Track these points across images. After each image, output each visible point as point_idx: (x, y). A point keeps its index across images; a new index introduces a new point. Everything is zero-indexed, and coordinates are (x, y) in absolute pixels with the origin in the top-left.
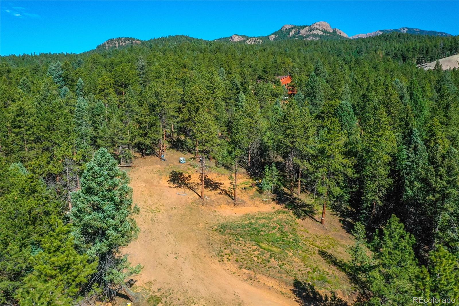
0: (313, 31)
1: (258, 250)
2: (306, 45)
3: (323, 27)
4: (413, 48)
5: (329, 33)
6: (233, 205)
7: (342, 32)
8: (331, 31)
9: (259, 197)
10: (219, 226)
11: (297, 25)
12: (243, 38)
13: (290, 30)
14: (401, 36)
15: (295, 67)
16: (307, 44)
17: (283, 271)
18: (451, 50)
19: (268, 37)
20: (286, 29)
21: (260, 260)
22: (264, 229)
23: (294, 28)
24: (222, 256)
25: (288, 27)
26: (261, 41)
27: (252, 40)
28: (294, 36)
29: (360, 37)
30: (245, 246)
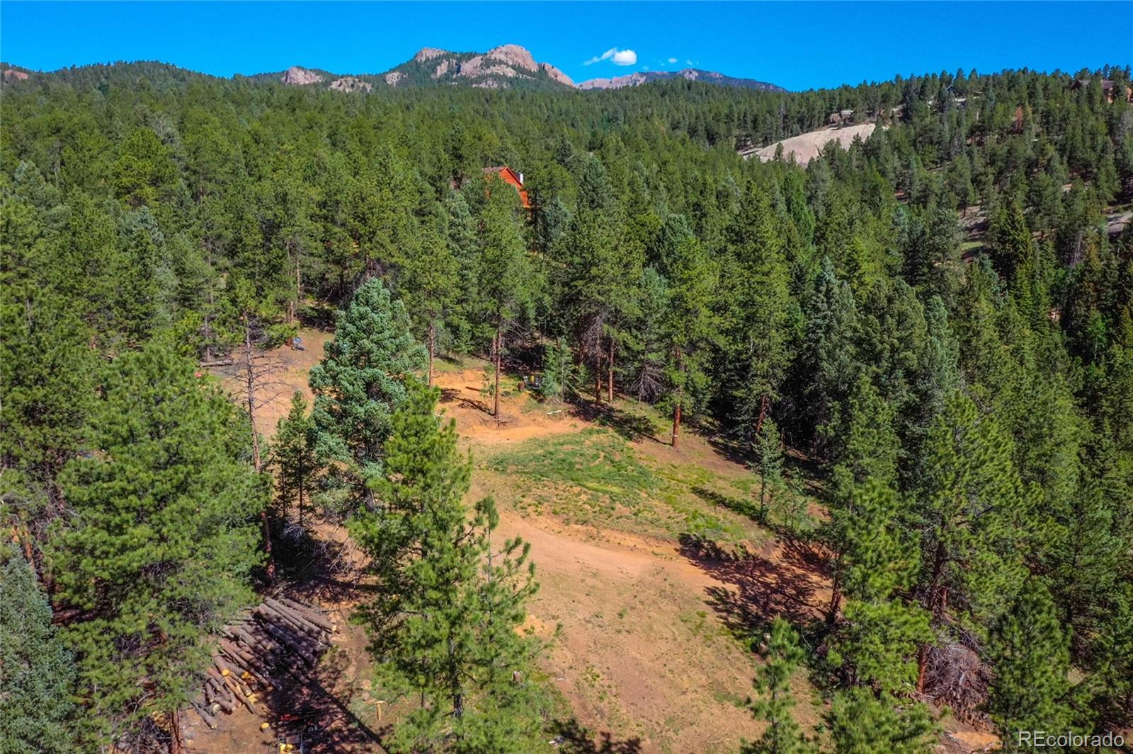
0: (492, 67)
1: (585, 492)
2: (487, 101)
3: (516, 59)
4: (727, 116)
5: (529, 73)
6: (495, 426)
7: (559, 72)
8: (534, 69)
9: (539, 408)
10: (489, 461)
11: (452, 50)
12: (318, 77)
13: (437, 61)
14: (693, 87)
15: (507, 149)
16: (489, 98)
17: (644, 521)
18: (801, 121)
19: (382, 77)
20: (427, 59)
21: (597, 509)
22: (577, 459)
23: (447, 57)
24: (522, 508)
25: (431, 53)
26: (369, 87)
27: (344, 83)
28: (446, 77)
29: (596, 85)
30: (556, 489)
